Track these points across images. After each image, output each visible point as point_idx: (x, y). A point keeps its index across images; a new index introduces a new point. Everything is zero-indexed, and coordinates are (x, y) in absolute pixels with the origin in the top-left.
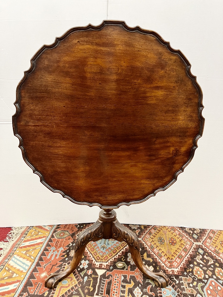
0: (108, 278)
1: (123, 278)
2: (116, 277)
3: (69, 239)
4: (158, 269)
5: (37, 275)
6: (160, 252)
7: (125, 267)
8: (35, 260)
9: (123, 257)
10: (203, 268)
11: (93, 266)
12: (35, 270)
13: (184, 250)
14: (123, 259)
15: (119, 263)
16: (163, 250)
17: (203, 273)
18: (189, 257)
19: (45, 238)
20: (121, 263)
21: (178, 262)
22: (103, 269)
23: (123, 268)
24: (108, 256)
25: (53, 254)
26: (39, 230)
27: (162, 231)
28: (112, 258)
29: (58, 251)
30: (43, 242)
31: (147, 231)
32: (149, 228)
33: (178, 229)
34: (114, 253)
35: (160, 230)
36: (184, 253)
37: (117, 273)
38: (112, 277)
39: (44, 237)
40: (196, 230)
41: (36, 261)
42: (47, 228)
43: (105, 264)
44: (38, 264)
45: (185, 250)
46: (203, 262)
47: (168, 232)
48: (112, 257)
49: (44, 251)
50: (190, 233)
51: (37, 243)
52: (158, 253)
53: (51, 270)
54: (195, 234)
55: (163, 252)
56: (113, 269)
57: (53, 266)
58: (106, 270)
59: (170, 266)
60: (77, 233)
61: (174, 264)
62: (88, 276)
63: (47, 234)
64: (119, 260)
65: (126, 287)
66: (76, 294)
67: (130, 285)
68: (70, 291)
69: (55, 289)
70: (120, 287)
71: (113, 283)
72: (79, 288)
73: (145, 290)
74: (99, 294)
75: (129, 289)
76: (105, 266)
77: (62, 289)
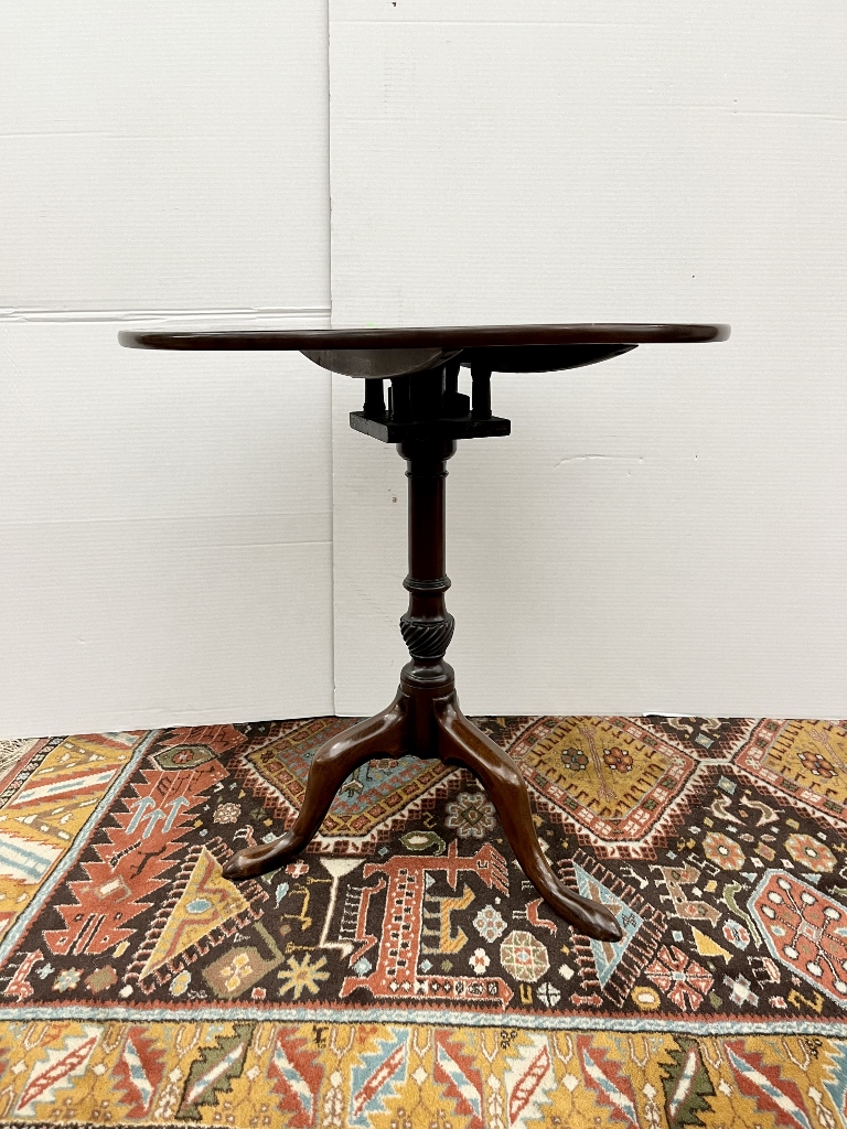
0: (372, 882)
1: (431, 881)
2: (402, 880)
3: (212, 770)
4: (566, 845)
5: (86, 889)
6: (572, 794)
7: (436, 847)
8: (77, 843)
9: (428, 817)
10: (742, 837)
11: (311, 849)
12: (75, 873)
13: (665, 783)
14: (430, 823)
15: (412, 836)
16: (583, 786)
17: (739, 851)
18: (682, 803)
19: (113, 772)
20: (422, 836)
21: (642, 821)
22: (352, 856)
23: (430, 850)
24: (368, 816)
25: (147, 821)
26: (91, 747)
27: (575, 731)
28: (384, 820)
29: (167, 811)
30: (106, 784)
31: (519, 733)
32: (526, 722)
33: (639, 723)
34: (391, 806)
35: (570, 727)
36: (665, 794)
37: (406, 865)
38: (386, 879)
39: (109, 768)
40: (706, 722)
41: (81, 843)
42: (120, 740)
43: (359, 842)
44: (88, 854)
45: (668, 783)
46: (738, 817)
47: (599, 732)
48: (382, 816)
49: (110, 811)
50: (686, 732)
51: (81, 787)
52: (565, 798)
53: (139, 871)
54: (704, 733)
55: (581, 793)
56: (387, 857)
57: (148, 856)
58: (361, 861)
59: (614, 833)
60: (244, 751)
61: (627, 828)
62: (291, 881)
63: (122, 757)
64: (415, 825)
65: (442, 907)
66: (243, 944)
67: (456, 899)
68: (221, 935)
69: (157, 930)
70: (421, 910)
71: (391, 899)
72: (257, 921)
73: (516, 914)
74: (340, 937)
75: (454, 914)
76: (357, 848)
77: (187, 928)
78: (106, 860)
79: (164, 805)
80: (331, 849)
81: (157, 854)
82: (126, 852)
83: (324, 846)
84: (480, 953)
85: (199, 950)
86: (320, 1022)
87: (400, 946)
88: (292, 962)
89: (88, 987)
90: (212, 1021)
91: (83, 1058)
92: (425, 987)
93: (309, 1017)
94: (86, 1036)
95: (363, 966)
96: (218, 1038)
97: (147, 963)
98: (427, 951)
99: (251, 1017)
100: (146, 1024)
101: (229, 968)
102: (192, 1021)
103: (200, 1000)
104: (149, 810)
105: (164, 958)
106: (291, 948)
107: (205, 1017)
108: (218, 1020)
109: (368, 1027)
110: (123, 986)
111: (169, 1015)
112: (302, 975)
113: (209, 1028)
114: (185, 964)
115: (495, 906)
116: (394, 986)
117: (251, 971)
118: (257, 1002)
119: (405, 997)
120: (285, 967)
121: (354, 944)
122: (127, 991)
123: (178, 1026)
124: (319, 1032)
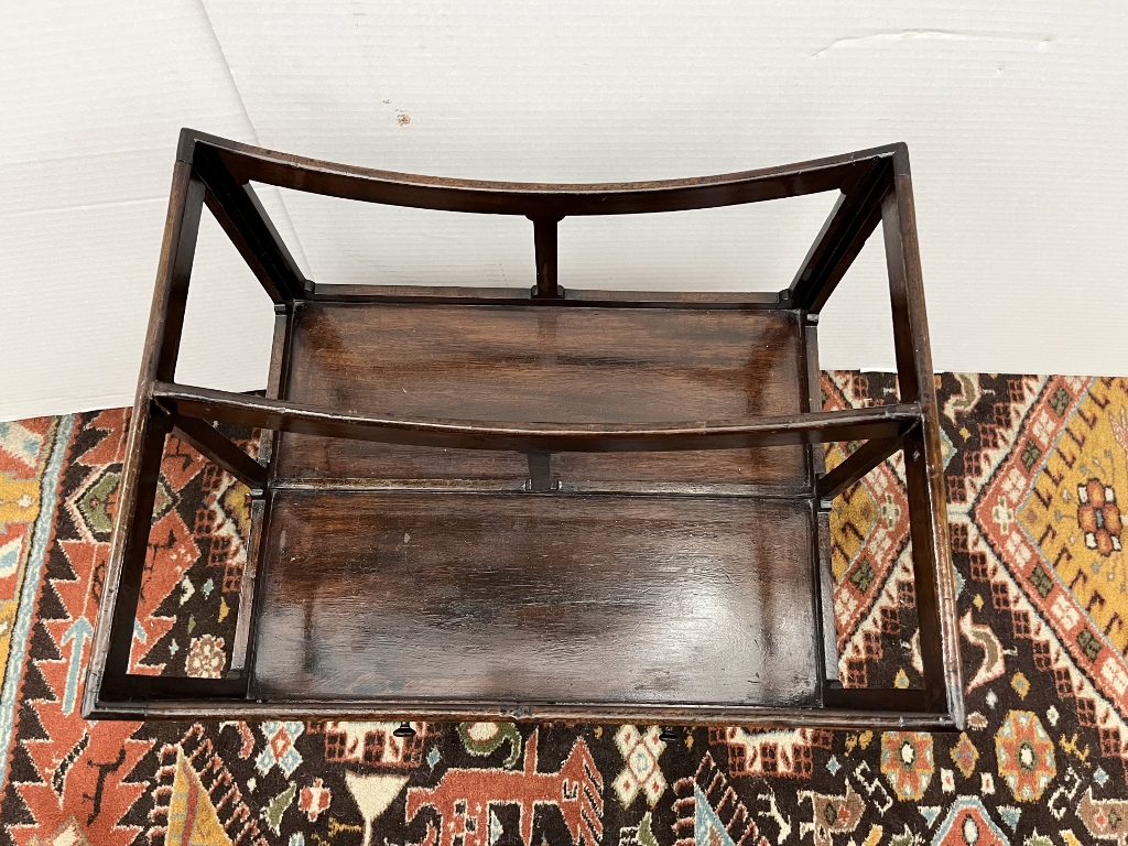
0: (417, 832)
1: (496, 829)
2: (457, 827)
7: (505, 749)
11: (332, 751)
12: (10, 805)
13: (857, 576)
17: (929, 755)
18: (873, 630)
19: (18, 543)
22: (389, 769)
30: (13, 577)
36: (852, 606)
37: (466, 791)
38: (437, 822)
39: (12, 532)
40: (958, 390)
42: (15, 446)
44: (20, 765)
49: (32, 656)
53: (96, 807)
54: (947, 422)
56: (441, 768)
57: (107, 769)
58: (403, 781)
62: (308, 828)
63: (24, 502)
76: (396, 750)
78: (46, 778)
80: (359, 753)
81: (114, 767)
82: (71, 759)
83: (349, 744)
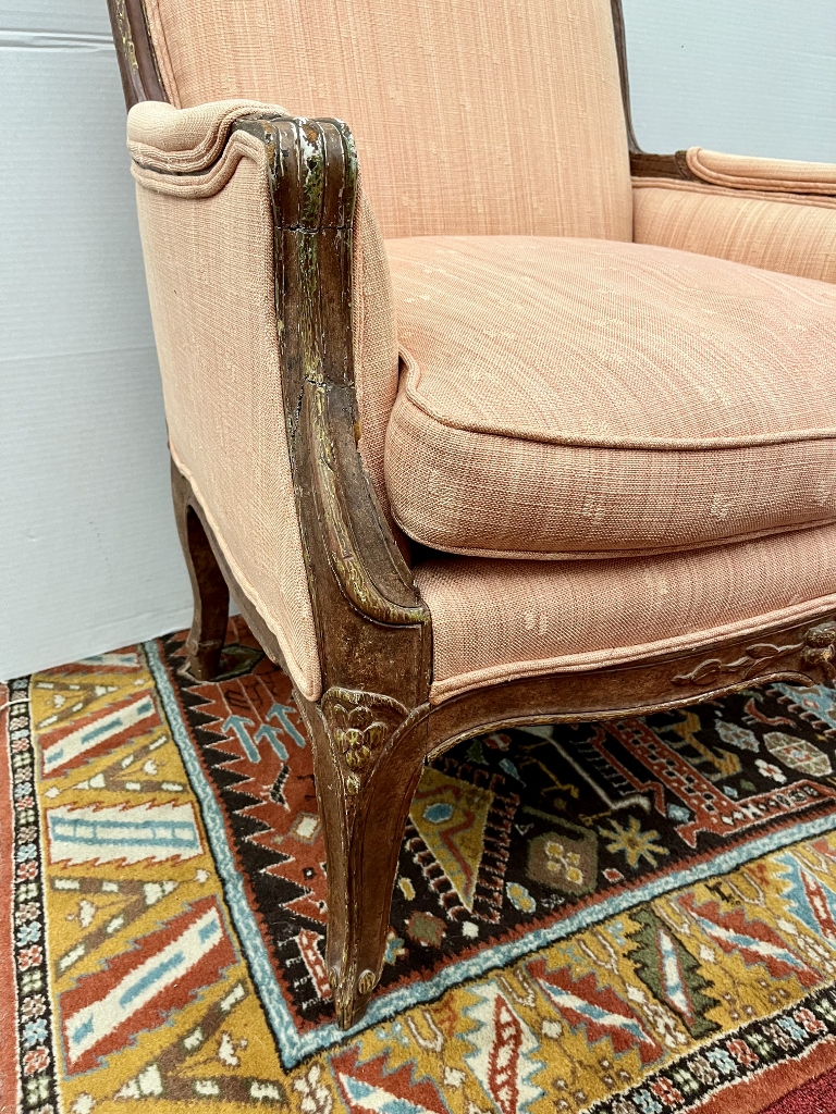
5: (278, 839)
8: (200, 791)
12: (241, 826)
19: (148, 700)
26: (81, 680)
29: (276, 725)
30: (155, 715)
39: (137, 697)
41: (205, 790)
42: (115, 662)
44: (233, 800)
49: (201, 744)
51: (122, 726)
63: (141, 682)
65: (680, 734)
66: (532, 834)
67: (685, 723)
68: (501, 832)
69: (422, 853)
70: (663, 743)
71: (627, 743)
72: (521, 806)
73: (748, 720)
74: (622, 793)
75: (696, 735)
77: (456, 840)
78: (265, 798)
79: (263, 718)
82: (280, 782)
84: (760, 763)
85: (496, 856)
86: (706, 879)
87: (686, 782)
88: (604, 833)
89: (423, 944)
90: (600, 922)
91: (515, 1022)
92: (753, 809)
93: (690, 879)
94: (485, 1000)
95: (678, 813)
96: (628, 936)
97: (454, 890)
98: (716, 777)
99: (635, 901)
100: (535, 957)
101: (550, 863)
102: (580, 930)
103: (563, 905)
104: (252, 731)
105: (469, 879)
106: (589, 820)
107: (589, 920)
108: (605, 918)
109: (752, 866)
110: (460, 927)
111: (550, 934)
112: (633, 844)
113: (609, 929)
114: (501, 878)
115: (721, 719)
116: (726, 820)
117: (578, 856)
118: (621, 882)
119: (748, 826)
120: (606, 841)
121: (644, 795)
122: (470, 930)
123: (574, 942)
124: (715, 889)
